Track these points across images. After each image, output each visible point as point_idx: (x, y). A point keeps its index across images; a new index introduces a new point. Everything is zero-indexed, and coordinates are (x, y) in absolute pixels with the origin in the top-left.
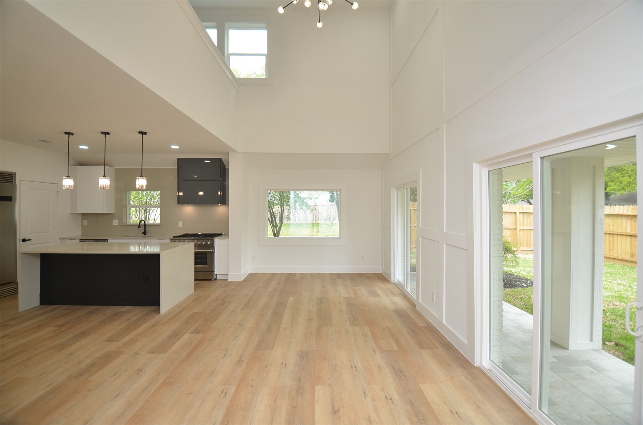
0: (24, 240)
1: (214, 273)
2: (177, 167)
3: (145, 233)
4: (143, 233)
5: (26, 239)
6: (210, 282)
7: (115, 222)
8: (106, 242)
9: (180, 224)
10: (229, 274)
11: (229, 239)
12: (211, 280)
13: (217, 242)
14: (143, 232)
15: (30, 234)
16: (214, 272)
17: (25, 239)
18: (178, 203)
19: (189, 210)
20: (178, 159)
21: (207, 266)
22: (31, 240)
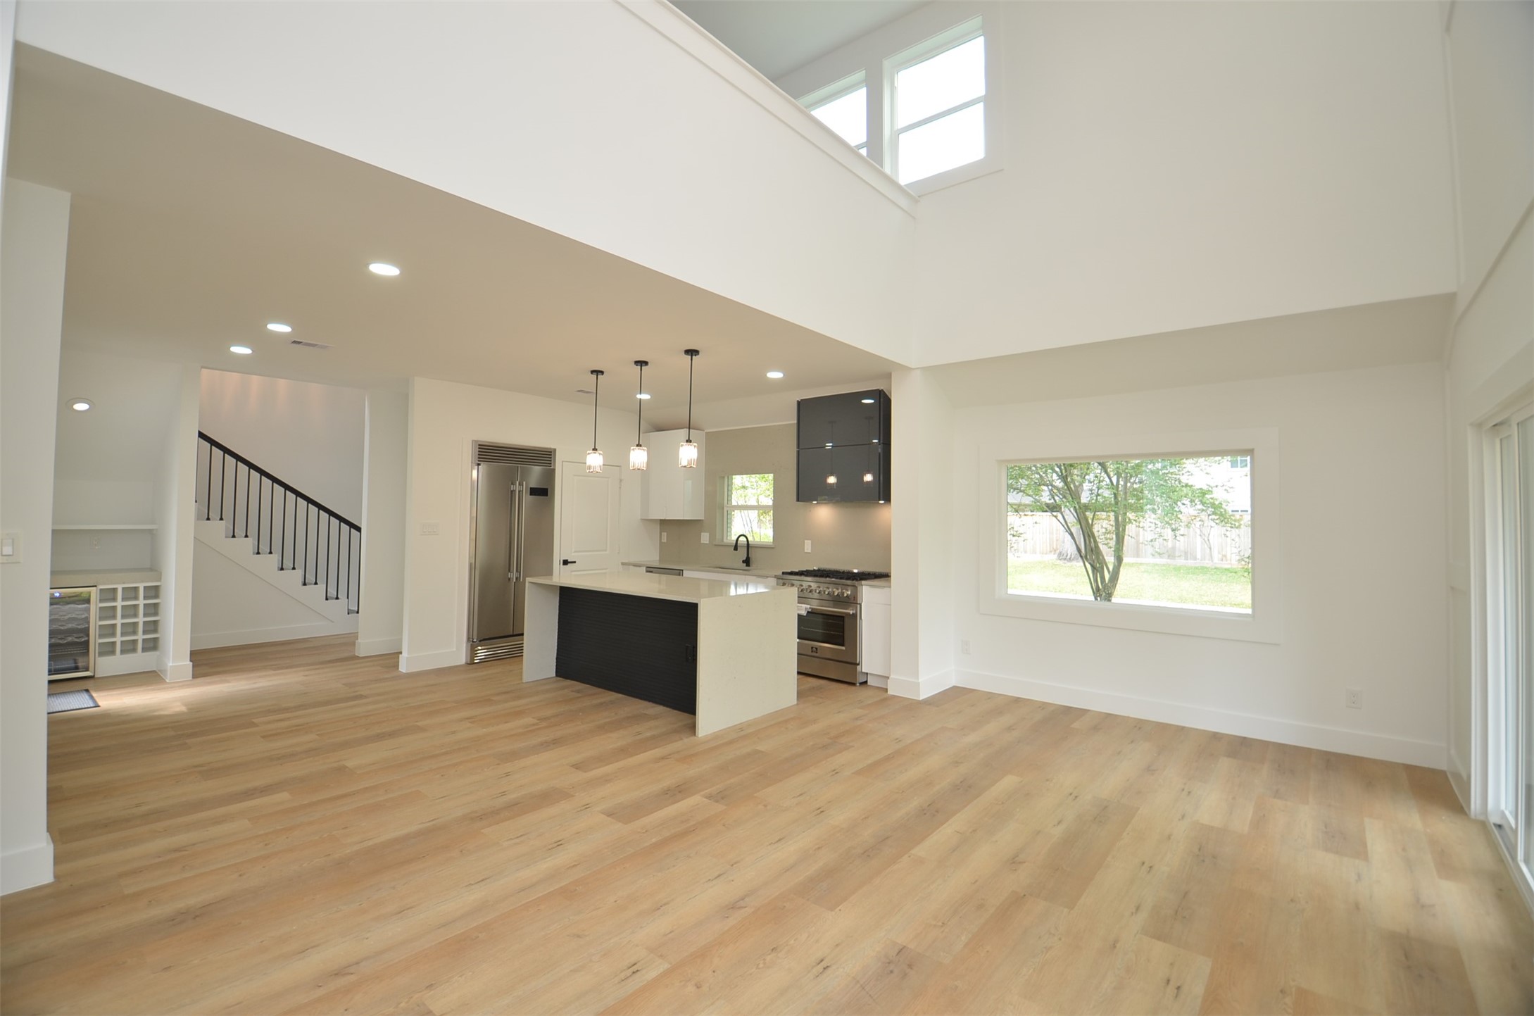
0: (566, 562)
1: (859, 667)
2: (796, 422)
3: (747, 562)
4: (744, 562)
5: (569, 561)
6: (853, 688)
7: (705, 538)
8: (679, 575)
9: (808, 546)
10: (892, 676)
11: (890, 587)
12: (854, 684)
13: (868, 594)
14: (745, 559)
15: (575, 552)
16: (859, 664)
17: (567, 560)
18: (798, 500)
19: (823, 514)
20: (799, 403)
21: (843, 648)
22: (575, 562)
